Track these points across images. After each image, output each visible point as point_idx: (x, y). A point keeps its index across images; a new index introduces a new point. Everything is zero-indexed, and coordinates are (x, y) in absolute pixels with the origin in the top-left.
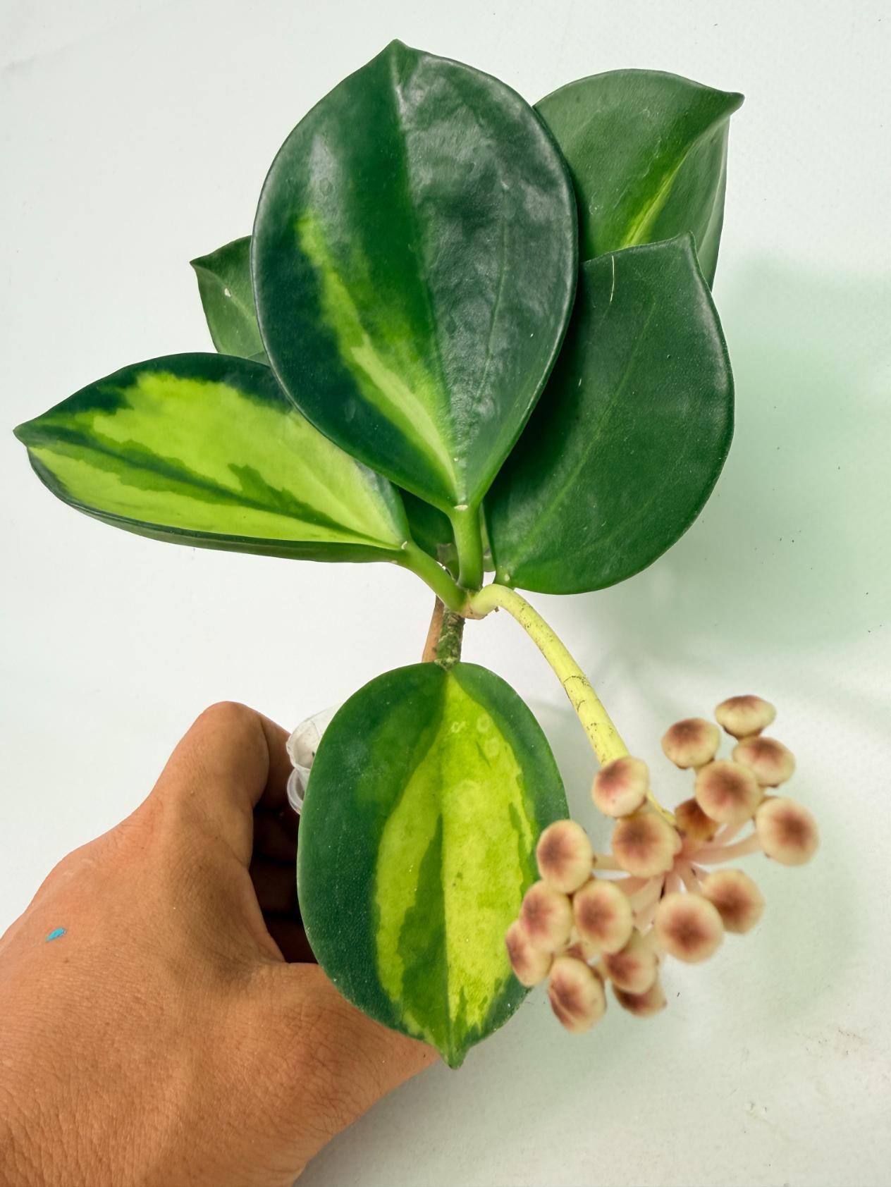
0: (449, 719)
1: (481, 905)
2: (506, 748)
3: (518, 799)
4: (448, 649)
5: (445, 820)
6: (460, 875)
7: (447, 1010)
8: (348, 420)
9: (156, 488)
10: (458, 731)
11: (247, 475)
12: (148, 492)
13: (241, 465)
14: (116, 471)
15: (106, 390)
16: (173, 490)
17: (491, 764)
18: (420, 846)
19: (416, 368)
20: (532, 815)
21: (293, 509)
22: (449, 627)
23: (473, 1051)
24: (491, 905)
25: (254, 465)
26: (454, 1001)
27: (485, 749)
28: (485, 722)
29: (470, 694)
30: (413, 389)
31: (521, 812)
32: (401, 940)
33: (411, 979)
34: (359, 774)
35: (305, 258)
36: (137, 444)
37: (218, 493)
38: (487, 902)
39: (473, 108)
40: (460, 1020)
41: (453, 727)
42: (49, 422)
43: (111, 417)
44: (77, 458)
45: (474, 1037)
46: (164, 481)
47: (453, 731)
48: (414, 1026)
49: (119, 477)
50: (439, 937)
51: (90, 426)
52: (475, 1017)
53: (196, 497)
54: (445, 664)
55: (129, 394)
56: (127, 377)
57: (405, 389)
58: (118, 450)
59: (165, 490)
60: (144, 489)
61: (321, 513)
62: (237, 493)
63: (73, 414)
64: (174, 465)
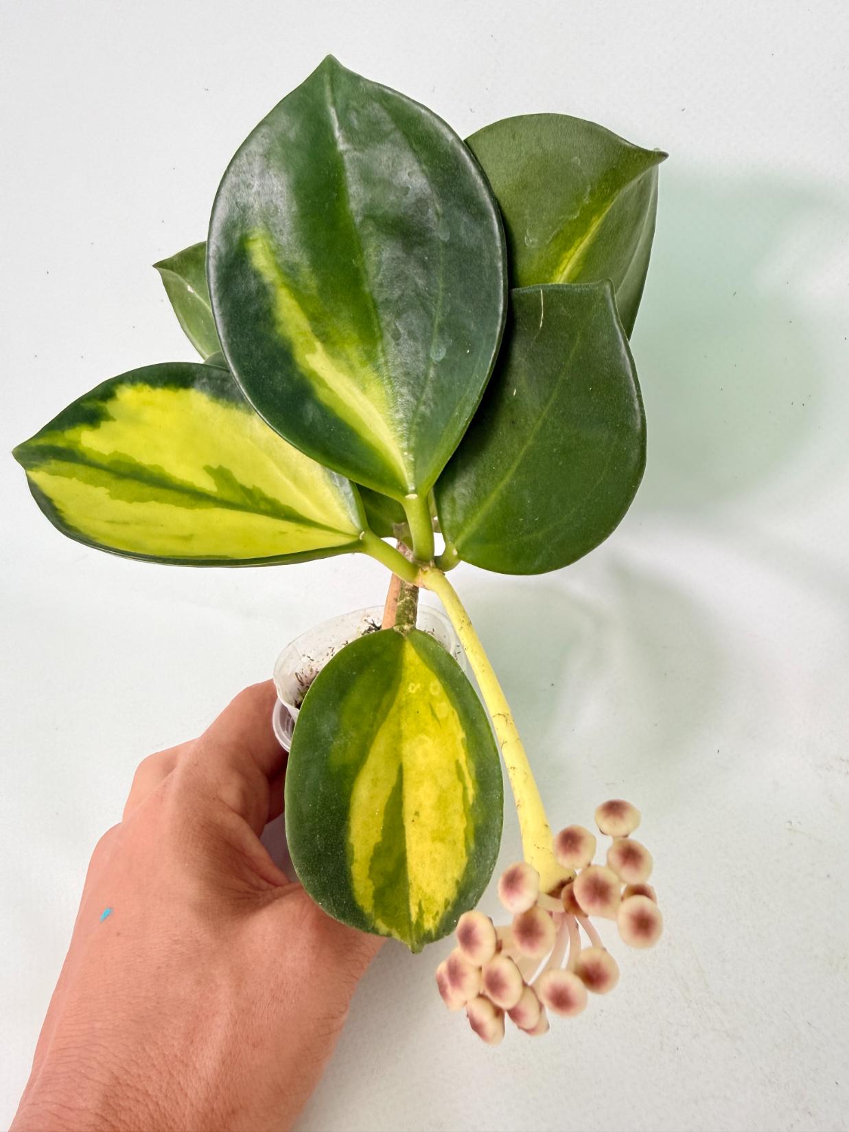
0: (407, 680)
1: (434, 840)
2: (453, 713)
3: (462, 758)
4: (405, 614)
5: (404, 768)
6: (417, 814)
7: (409, 915)
8: (307, 424)
9: (141, 499)
10: (414, 691)
11: (221, 475)
12: (135, 504)
13: (215, 467)
14: (106, 485)
15: (89, 405)
16: (156, 499)
17: (441, 723)
18: (385, 792)
19: (367, 371)
20: (473, 774)
21: (263, 506)
22: (406, 592)
23: (429, 948)
24: (442, 840)
25: (227, 465)
26: (414, 910)
27: (436, 710)
28: (436, 687)
29: (424, 661)
30: (364, 390)
31: (465, 768)
32: (371, 868)
33: (379, 896)
34: (332, 742)
35: (257, 275)
36: (121, 454)
37: (197, 497)
38: (439, 837)
39: (406, 135)
40: (419, 925)
41: (410, 688)
42: (42, 442)
43: (96, 431)
44: (70, 476)
45: (428, 938)
46: (148, 490)
47: (410, 691)
48: (383, 927)
49: (108, 491)
50: (401, 862)
51: (79, 442)
52: (430, 924)
53: (176, 503)
54: (403, 630)
55: (110, 407)
56: (107, 391)
57: (356, 391)
58: (105, 463)
59: (150, 500)
60: (130, 501)
61: (288, 507)
62: (213, 495)
63: (63, 431)
64: (156, 472)
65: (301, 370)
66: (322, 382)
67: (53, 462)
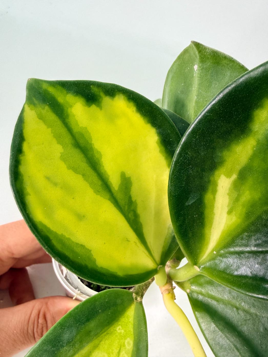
9: (75, 170)
11: (126, 183)
13: (127, 176)
14: (64, 145)
15: (95, 90)
16: (84, 175)
25: (133, 179)
37: (104, 187)
43: (86, 108)
44: (49, 126)
46: (84, 165)
47: (117, 329)
49: (62, 151)
51: (71, 106)
53: (92, 184)
54: (136, 299)
55: (106, 100)
58: (75, 130)
59: (80, 174)
60: (69, 167)
61: (141, 225)
62: (113, 191)
63: (67, 93)
64: (97, 156)
65: (212, 179)
66: (214, 192)
67: (47, 108)
